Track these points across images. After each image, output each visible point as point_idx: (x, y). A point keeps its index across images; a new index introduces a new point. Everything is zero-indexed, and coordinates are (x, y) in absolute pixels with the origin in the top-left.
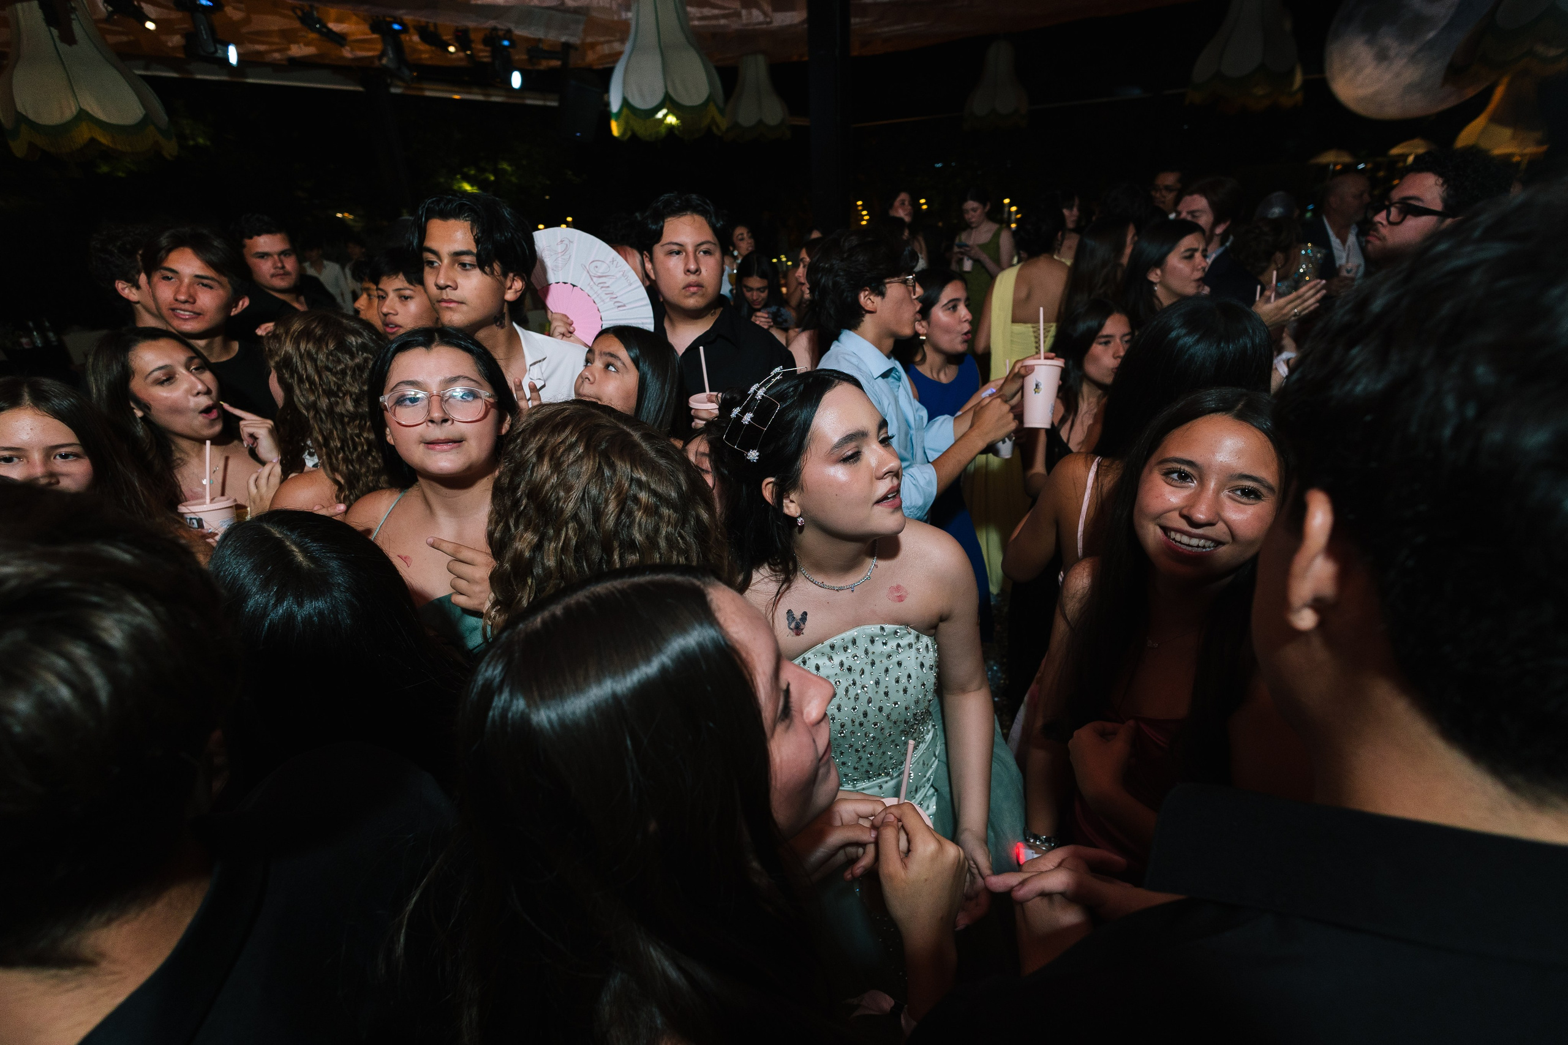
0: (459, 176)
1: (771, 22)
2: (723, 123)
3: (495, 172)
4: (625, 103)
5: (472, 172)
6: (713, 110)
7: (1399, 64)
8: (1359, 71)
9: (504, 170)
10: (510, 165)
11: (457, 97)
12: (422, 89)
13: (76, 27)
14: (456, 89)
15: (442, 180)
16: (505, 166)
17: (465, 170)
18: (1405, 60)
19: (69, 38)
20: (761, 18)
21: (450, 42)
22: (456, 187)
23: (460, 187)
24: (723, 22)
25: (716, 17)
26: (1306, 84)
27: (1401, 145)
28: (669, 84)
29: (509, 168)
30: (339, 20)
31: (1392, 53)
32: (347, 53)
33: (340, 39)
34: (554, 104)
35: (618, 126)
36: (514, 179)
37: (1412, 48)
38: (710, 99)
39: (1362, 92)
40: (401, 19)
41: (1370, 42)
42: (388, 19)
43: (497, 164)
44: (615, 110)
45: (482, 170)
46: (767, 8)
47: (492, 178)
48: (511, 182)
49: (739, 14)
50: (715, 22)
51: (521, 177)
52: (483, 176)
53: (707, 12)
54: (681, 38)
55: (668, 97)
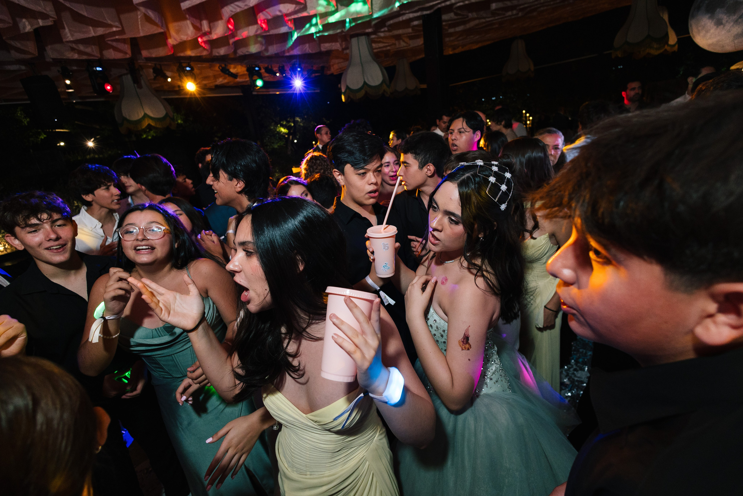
0: (279, 125)
1: (409, 46)
2: (389, 91)
3: (294, 122)
4: (348, 88)
5: (285, 123)
6: (385, 87)
7: (728, 26)
8: (707, 32)
9: (298, 121)
10: (300, 119)
11: (278, 93)
12: (269, 91)
13: (142, 82)
14: (277, 90)
15: (272, 128)
16: (298, 119)
17: (282, 122)
18: (732, 24)
19: (140, 87)
20: (405, 44)
21: (277, 71)
22: (278, 130)
23: (279, 130)
24: (388, 48)
25: (386, 46)
26: (679, 41)
27: (735, 65)
28: (365, 78)
29: (299, 120)
30: (234, 68)
31: (724, 22)
32: (238, 80)
33: (235, 76)
34: (318, 91)
35: (345, 97)
36: (301, 124)
37: (735, 17)
38: (383, 81)
39: (710, 41)
40: (258, 65)
41: (711, 18)
42: (253, 66)
43: (294, 118)
44: (343, 91)
45: (288, 122)
46: (407, 40)
47: (293, 125)
48: (300, 125)
49: (395, 44)
50: (384, 49)
51: (303, 124)
52: (289, 125)
53: (381, 45)
54: (370, 58)
55: (365, 83)
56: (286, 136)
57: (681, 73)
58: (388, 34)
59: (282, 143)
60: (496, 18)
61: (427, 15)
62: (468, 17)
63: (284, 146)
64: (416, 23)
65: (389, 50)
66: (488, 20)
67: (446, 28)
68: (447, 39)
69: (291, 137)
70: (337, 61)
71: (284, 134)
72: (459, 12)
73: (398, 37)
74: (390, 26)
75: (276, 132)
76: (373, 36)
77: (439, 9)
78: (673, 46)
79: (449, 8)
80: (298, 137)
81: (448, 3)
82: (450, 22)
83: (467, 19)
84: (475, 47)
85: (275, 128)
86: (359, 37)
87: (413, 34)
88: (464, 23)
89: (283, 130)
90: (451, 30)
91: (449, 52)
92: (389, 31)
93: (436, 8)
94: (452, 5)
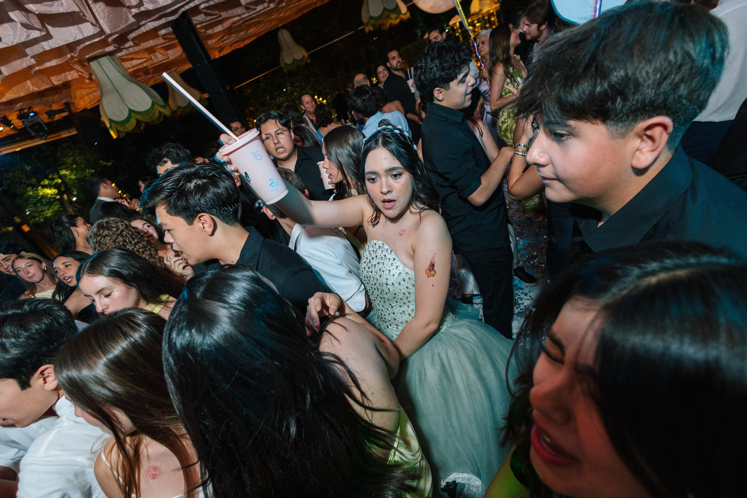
1: (169, 58)
2: (167, 112)
3: (60, 177)
4: (111, 121)
5: (47, 182)
9: (65, 175)
11: (18, 150)
15: (31, 193)
16: (63, 172)
17: (43, 183)
20: (163, 58)
22: (41, 194)
23: (43, 193)
24: (145, 65)
25: (142, 63)
26: (409, 9)
28: (128, 104)
29: (68, 173)
34: (75, 133)
35: (114, 132)
36: (73, 177)
38: (154, 103)
43: (58, 173)
44: (108, 125)
45: (53, 179)
46: (163, 51)
47: (60, 181)
48: (71, 179)
49: (151, 59)
50: (141, 66)
51: (76, 175)
52: (54, 182)
53: (135, 62)
54: (124, 81)
55: (131, 111)
56: (58, 197)
57: (419, 34)
58: (136, 49)
59: (56, 207)
60: (251, 13)
61: (174, 20)
62: (221, 16)
63: (62, 209)
64: (163, 32)
65: (146, 67)
66: (243, 16)
67: (203, 30)
68: (210, 42)
69: (65, 196)
70: (84, 92)
71: (54, 196)
72: (209, 12)
73: (151, 50)
74: (133, 39)
75: (40, 197)
76: (119, 55)
77: (184, 13)
78: (406, 14)
79: (196, 10)
80: (75, 193)
81: (192, 5)
82: (204, 24)
83: (220, 18)
84: (242, 45)
85: (36, 192)
86: (99, 60)
87: (168, 44)
88: (221, 22)
89: (49, 192)
90: (210, 32)
91: (216, 55)
92: (136, 45)
93: (180, 12)
94: (197, 6)
